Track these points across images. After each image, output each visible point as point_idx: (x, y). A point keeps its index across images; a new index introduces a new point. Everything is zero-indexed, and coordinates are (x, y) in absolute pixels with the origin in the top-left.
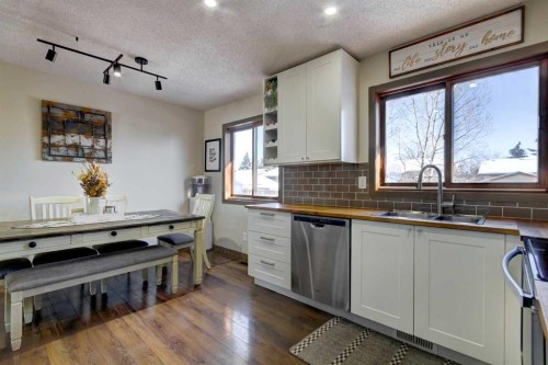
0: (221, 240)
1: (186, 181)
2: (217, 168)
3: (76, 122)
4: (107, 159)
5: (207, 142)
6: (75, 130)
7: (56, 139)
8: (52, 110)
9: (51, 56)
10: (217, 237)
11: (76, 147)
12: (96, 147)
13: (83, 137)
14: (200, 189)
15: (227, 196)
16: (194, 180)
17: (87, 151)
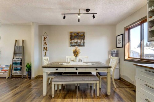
0: (123, 76)
1: (109, 52)
2: (122, 46)
3: (77, 36)
4: (84, 45)
5: (117, 36)
6: (76, 38)
7: (73, 41)
8: (72, 34)
9: (64, 17)
10: (122, 74)
11: (76, 43)
12: (81, 42)
13: (78, 40)
14: (114, 55)
15: (126, 58)
16: (111, 51)
17: (79, 44)
